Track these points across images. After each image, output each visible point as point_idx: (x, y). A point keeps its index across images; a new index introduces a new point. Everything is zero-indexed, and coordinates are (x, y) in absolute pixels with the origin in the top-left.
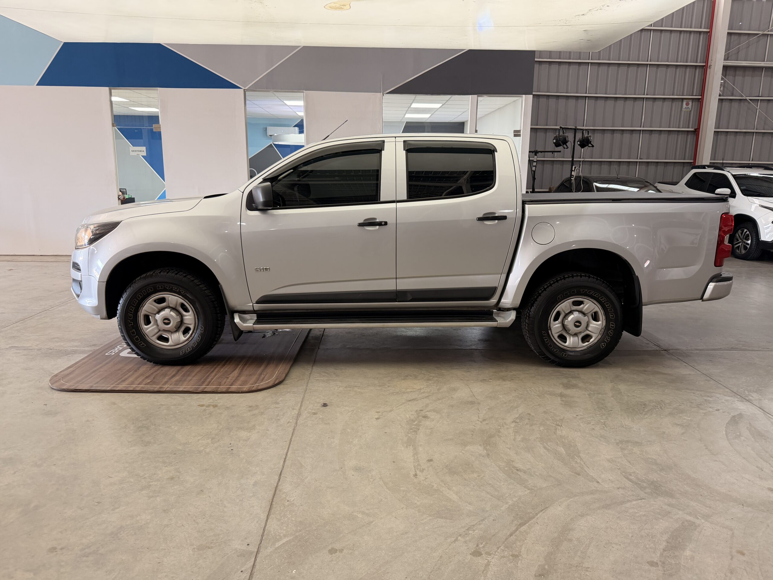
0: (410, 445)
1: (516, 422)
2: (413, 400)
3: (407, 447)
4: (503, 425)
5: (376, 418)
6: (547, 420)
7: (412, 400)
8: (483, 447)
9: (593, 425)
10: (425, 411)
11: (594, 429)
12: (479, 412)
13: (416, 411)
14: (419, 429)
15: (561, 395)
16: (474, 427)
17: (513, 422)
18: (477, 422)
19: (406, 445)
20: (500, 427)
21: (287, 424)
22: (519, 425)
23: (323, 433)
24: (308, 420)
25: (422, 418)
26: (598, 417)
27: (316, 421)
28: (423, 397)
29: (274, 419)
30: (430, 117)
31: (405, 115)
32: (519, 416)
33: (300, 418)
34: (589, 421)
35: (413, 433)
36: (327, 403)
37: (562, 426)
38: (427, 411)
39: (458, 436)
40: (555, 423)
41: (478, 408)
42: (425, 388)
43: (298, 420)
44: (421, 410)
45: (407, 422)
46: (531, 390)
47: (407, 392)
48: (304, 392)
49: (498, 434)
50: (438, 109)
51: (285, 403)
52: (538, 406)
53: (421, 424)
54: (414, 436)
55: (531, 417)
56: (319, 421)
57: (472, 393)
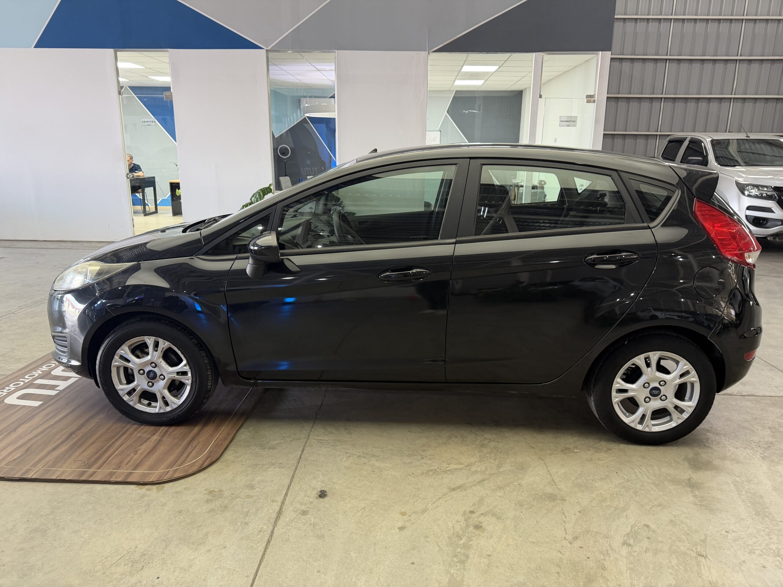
1: (629, 545)
2: (459, 487)
4: (607, 550)
5: (398, 528)
6: (680, 541)
9: (760, 555)
10: (478, 514)
11: (764, 567)
12: (565, 519)
13: (464, 513)
14: (468, 557)
15: (692, 485)
16: (559, 555)
17: (623, 545)
18: (564, 543)
20: (603, 555)
21: (258, 534)
22: (635, 551)
23: (310, 560)
24: (291, 526)
25: (473, 531)
26: (763, 536)
27: (304, 529)
28: (474, 481)
29: (240, 523)
30: (483, 84)
31: (454, 81)
32: (632, 529)
33: (280, 522)
34: (751, 545)
35: (459, 567)
36: (327, 490)
37: (708, 558)
38: (482, 514)
39: (534, 575)
40: (694, 549)
41: (562, 510)
42: (477, 463)
43: (276, 525)
44: (472, 512)
45: (448, 537)
46: (641, 471)
47: (449, 470)
48: (295, 465)
49: (602, 573)
50: (493, 74)
51: (264, 488)
52: (659, 508)
53: (471, 543)
54: (460, 573)
55: (651, 532)
56: (309, 530)
57: (551, 475)
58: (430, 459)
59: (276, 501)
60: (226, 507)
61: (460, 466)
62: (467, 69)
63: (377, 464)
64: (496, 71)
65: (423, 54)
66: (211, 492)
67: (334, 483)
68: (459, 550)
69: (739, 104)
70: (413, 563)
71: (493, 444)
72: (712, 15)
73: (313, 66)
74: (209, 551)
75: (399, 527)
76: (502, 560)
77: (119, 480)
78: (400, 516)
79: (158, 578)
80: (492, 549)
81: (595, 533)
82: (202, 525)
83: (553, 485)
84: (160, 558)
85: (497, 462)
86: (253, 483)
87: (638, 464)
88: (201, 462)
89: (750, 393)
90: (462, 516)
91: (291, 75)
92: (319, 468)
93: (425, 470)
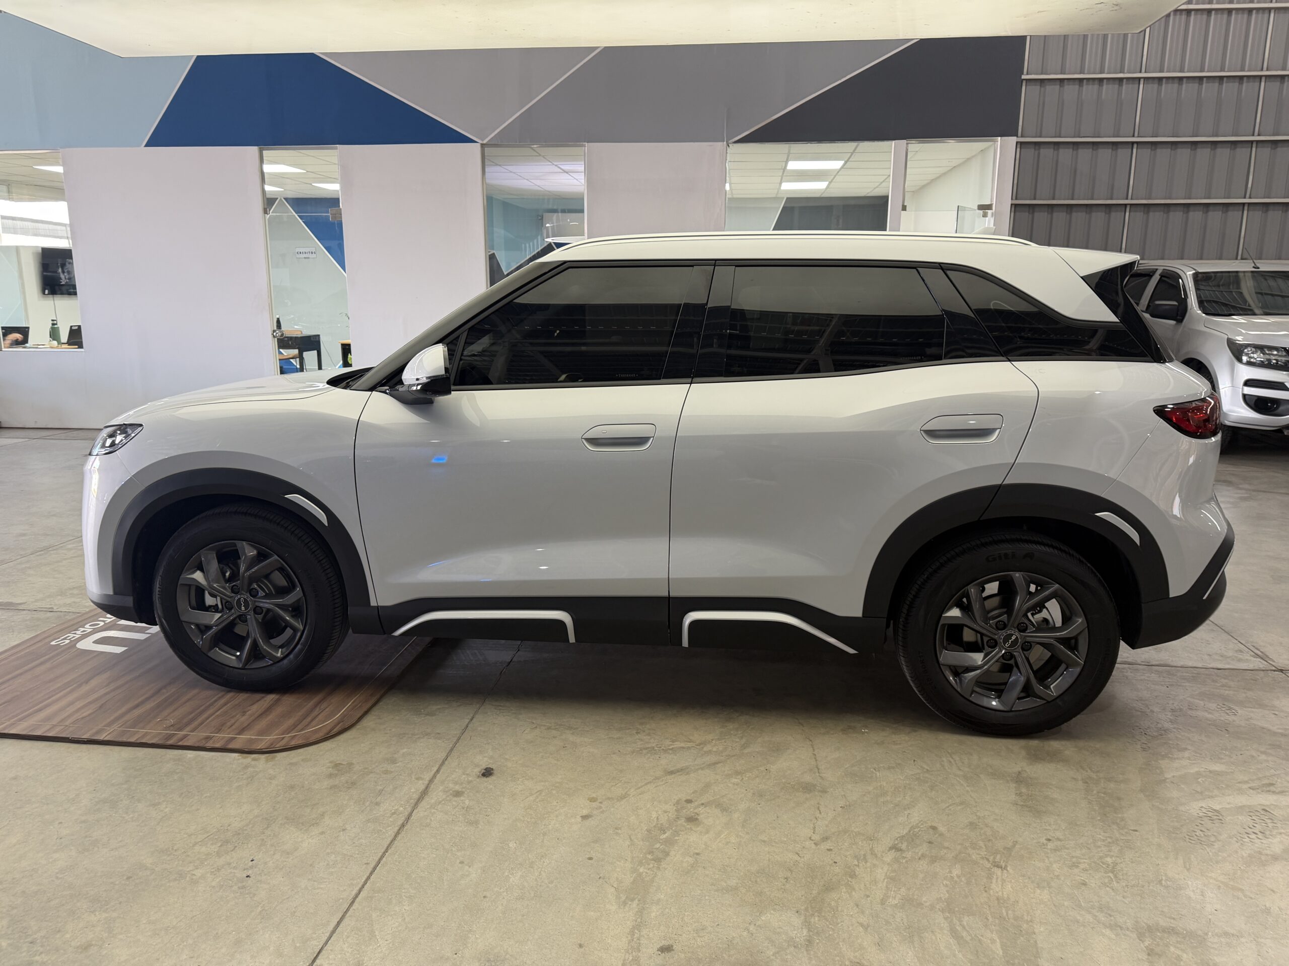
0: (633, 900)
1: (900, 850)
2: (681, 771)
3: (625, 903)
4: (864, 855)
5: (581, 817)
6: (974, 848)
7: (678, 771)
8: (803, 918)
9: (1085, 870)
10: (696, 803)
11: (1085, 884)
12: (818, 815)
13: (678, 802)
14: (667, 854)
15: (1019, 779)
16: (796, 857)
17: (891, 849)
18: (808, 844)
19: (624, 898)
20: (858, 860)
21: (390, 817)
22: (904, 858)
23: (453, 849)
24: (436, 809)
25: (684, 823)
26: (1099, 847)
27: (453, 813)
28: (703, 764)
29: (369, 803)
30: (828, 187)
31: (781, 183)
32: (910, 831)
33: (424, 804)
34: (1077, 857)
35: (651, 866)
36: (494, 768)
37: (1007, 870)
38: (703, 804)
39: (752, 880)
40: (991, 859)
41: (818, 804)
42: (714, 742)
43: (418, 807)
44: (689, 801)
45: (648, 831)
46: (952, 760)
47: (672, 749)
48: (458, 736)
49: (848, 881)
50: (838, 172)
51: (409, 762)
52: (959, 807)
53: (677, 838)
54: (652, 872)
55: (937, 836)
56: (459, 814)
57: (816, 761)
58: (649, 734)
59: (422, 779)
60: (353, 783)
61: (689, 745)
62: (793, 165)
63: (572, 738)
64: (842, 167)
65: (720, 145)
66: (337, 765)
67: (506, 759)
68: (658, 845)
69: (1258, 214)
70: (590, 859)
72: (1208, 71)
73: (556, 165)
74: (323, 833)
75: (584, 815)
76: (714, 860)
77: (218, 745)
78: (588, 802)
79: (252, 861)
80: (704, 846)
81: (856, 833)
82: (318, 804)
83: (815, 773)
84: (259, 838)
85: (744, 740)
86: (396, 756)
87: (950, 751)
88: (329, 728)
89: (1162, 663)
90: (674, 805)
91: (524, 179)
92: (490, 741)
93: (637, 748)
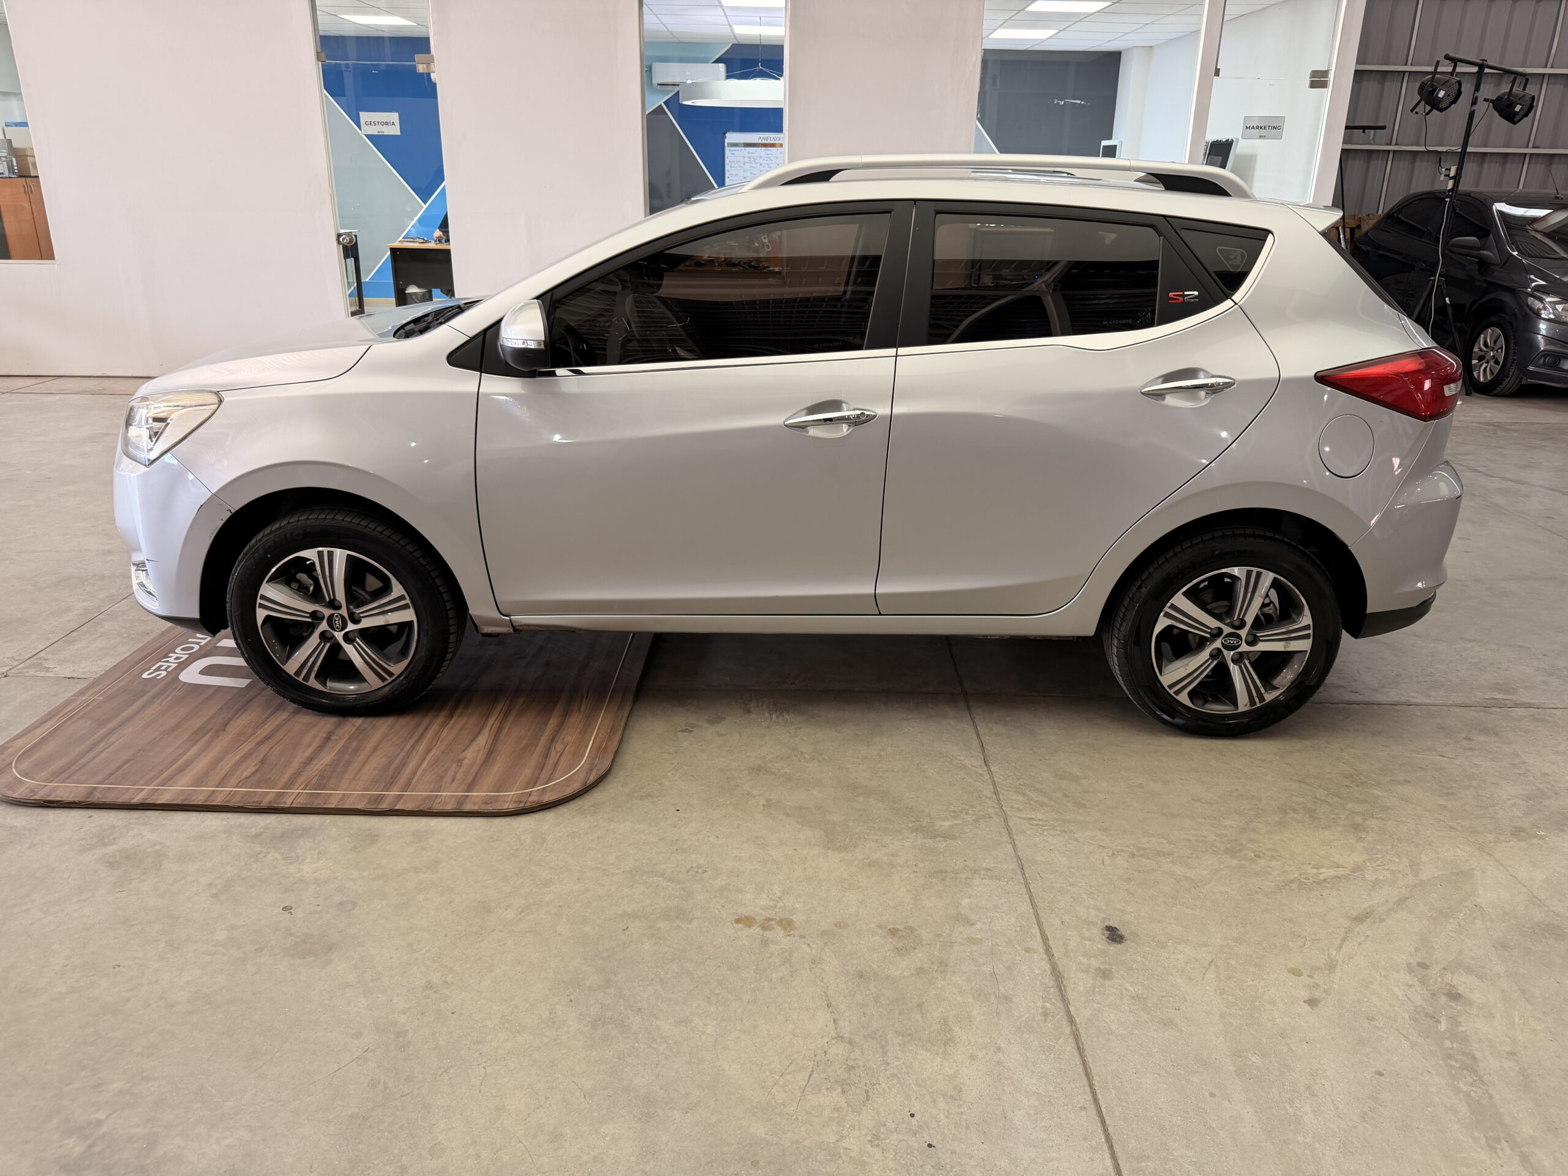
0: (1497, 1141)
2: (1367, 915)
3: (1492, 1148)
10: (1436, 968)
13: (1411, 969)
14: (1473, 1057)
19: (1483, 1139)
21: (1045, 1020)
23: (1181, 1072)
24: (1098, 1003)
25: (1450, 1004)
28: (1387, 901)
29: (993, 997)
30: (1051, 36)
33: (1071, 995)
35: (1470, 1078)
36: (1117, 927)
38: (1444, 969)
42: (1368, 864)
43: (1068, 1001)
45: (1414, 1019)
47: (1325, 880)
48: (1019, 872)
51: (990, 922)
53: (1460, 1029)
54: (1480, 1090)
56: (1137, 1010)
57: (1525, 886)
58: (1273, 858)
59: (1035, 951)
60: (943, 964)
61: (1341, 872)
64: (1100, 11)
66: (893, 932)
67: (1120, 910)
68: (1448, 1044)
70: (1380, 1074)
71: (1373, 823)
75: (1305, 998)
76: (1542, 1062)
78: (1292, 976)
79: (912, 1115)
83: (1540, 906)
84: (888, 1072)
85: (1405, 860)
90: (1410, 973)
93: (1279, 881)
